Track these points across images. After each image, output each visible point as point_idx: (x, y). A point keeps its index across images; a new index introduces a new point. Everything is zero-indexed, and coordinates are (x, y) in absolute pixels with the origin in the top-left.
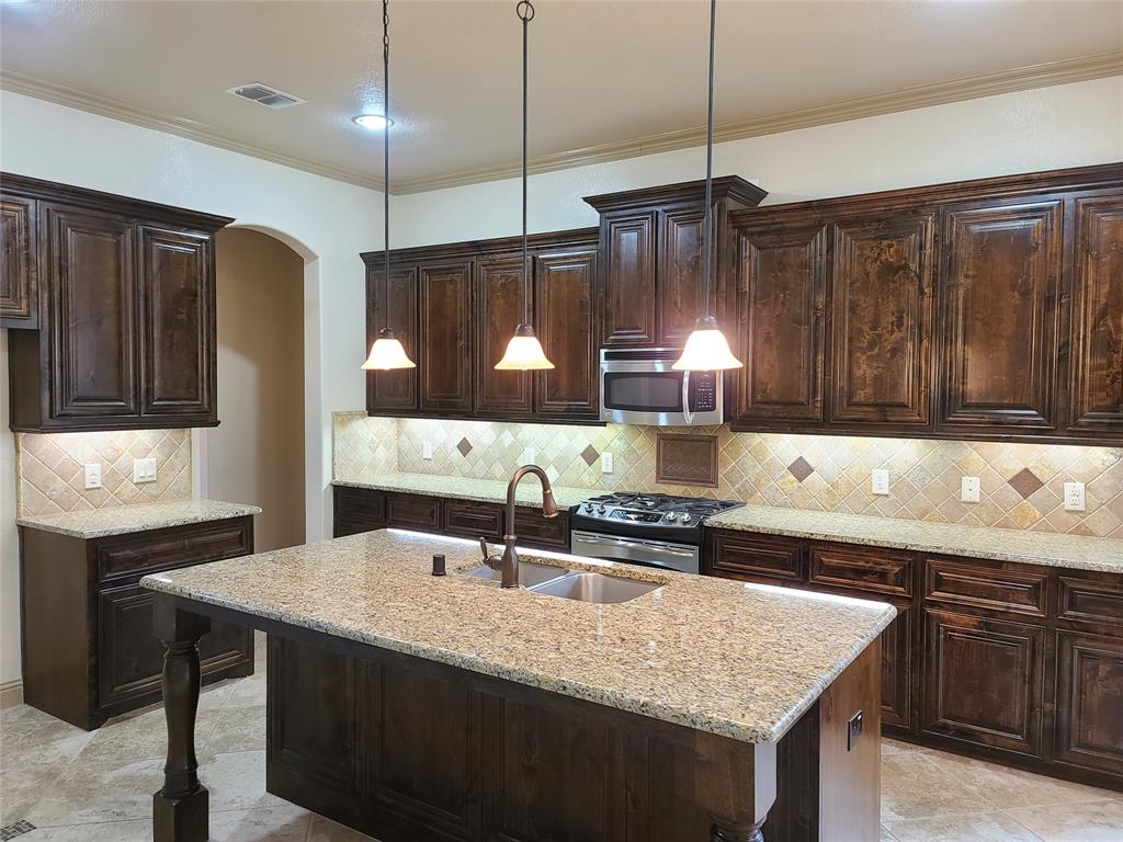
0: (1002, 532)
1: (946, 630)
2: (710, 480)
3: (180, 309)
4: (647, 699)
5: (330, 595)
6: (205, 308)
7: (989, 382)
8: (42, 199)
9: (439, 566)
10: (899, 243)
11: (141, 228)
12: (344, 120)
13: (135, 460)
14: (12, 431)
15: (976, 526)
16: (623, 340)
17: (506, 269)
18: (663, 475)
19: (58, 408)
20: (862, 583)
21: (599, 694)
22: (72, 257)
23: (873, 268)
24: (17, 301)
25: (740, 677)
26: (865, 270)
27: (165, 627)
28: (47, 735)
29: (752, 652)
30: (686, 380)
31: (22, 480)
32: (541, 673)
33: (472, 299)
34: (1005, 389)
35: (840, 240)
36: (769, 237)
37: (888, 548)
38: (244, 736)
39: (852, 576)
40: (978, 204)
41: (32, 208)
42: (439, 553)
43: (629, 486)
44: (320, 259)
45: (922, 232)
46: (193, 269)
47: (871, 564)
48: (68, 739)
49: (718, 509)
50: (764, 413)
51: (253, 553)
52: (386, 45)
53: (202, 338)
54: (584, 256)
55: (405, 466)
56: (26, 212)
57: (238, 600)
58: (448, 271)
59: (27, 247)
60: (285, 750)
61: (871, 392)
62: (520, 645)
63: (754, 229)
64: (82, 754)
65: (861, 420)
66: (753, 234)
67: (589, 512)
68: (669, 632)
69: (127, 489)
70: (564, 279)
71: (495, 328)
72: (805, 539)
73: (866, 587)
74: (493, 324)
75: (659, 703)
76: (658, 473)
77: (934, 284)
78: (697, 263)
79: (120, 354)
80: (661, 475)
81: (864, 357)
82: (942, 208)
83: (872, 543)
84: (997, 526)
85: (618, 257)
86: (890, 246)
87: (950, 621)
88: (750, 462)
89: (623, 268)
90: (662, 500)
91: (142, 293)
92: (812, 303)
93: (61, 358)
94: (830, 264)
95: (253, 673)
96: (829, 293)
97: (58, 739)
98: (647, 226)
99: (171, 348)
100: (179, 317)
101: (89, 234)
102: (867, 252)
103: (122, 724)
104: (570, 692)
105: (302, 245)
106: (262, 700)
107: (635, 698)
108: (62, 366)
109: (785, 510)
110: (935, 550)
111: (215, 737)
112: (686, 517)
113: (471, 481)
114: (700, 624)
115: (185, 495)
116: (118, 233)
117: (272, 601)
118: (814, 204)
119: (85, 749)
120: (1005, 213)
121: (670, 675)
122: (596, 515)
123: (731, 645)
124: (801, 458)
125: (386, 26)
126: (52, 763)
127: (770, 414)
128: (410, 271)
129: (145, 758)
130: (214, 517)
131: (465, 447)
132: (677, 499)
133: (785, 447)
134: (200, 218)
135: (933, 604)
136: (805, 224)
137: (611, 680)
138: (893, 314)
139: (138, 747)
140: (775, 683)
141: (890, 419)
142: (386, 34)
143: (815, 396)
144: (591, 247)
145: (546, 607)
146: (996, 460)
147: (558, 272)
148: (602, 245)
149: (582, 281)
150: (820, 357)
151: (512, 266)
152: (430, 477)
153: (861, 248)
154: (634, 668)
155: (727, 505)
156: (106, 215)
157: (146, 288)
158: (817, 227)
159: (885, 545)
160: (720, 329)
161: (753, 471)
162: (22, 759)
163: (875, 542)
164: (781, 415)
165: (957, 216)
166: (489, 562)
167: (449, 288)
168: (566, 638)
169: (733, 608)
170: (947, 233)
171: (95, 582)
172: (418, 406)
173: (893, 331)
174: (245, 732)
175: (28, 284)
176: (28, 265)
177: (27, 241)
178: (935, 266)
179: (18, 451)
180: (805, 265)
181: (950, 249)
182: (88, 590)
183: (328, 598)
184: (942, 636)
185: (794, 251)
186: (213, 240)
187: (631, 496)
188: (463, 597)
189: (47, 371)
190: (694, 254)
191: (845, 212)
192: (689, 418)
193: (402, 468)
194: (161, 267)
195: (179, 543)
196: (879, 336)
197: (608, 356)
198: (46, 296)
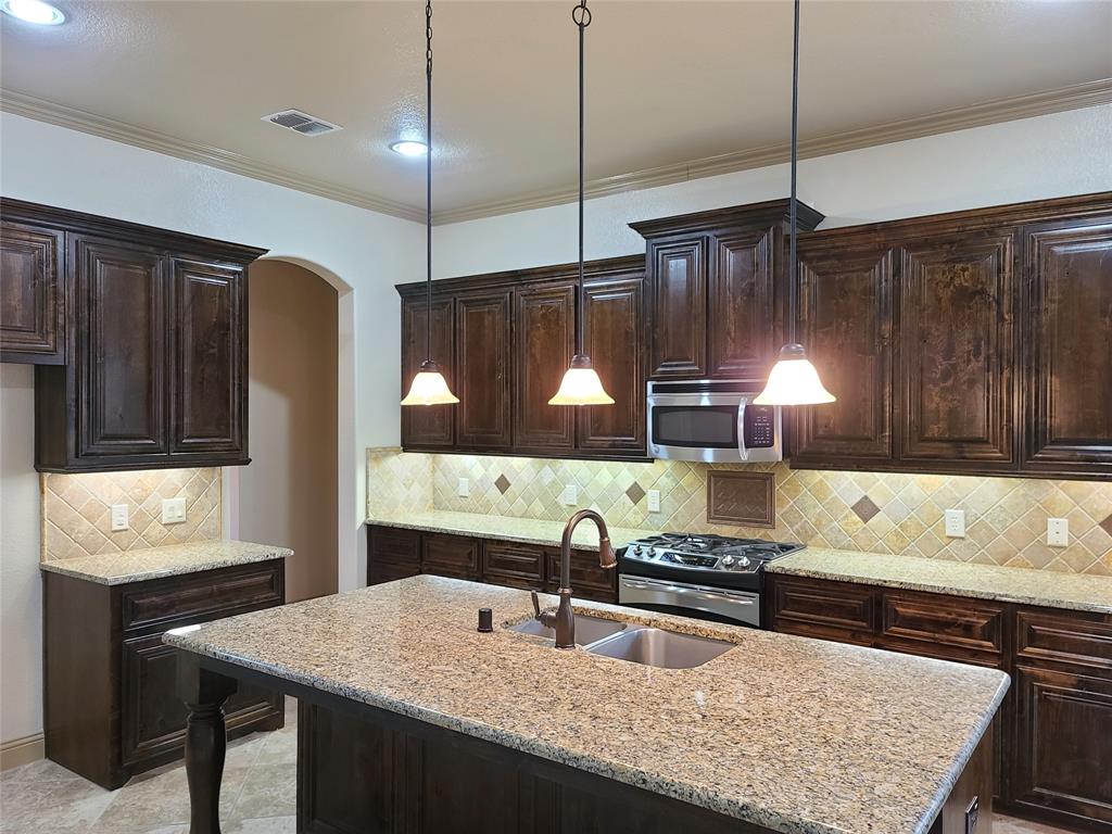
0: (1095, 579)
1: (1041, 689)
2: (767, 520)
3: (211, 343)
4: (747, 800)
5: (368, 656)
6: (237, 342)
7: (1081, 415)
8: (70, 230)
9: (485, 622)
10: (975, 266)
11: (173, 260)
12: (380, 148)
13: (165, 500)
14: (37, 471)
15: (1065, 571)
16: (673, 372)
17: (548, 299)
18: (714, 515)
19: (84, 447)
20: (944, 637)
21: (687, 790)
22: (101, 289)
23: (945, 294)
24: (44, 336)
25: (852, 770)
26: (937, 296)
27: (188, 688)
28: (67, 794)
29: (859, 735)
30: (741, 413)
31: (47, 522)
32: (615, 761)
33: (512, 330)
34: (1099, 423)
35: (907, 264)
36: (829, 262)
37: (972, 598)
38: (273, 798)
39: (931, 628)
40: (1062, 223)
41: (60, 239)
42: (485, 606)
43: (678, 526)
44: (355, 291)
45: (1000, 254)
46: (226, 301)
47: (953, 616)
48: (88, 800)
49: (778, 553)
50: (826, 449)
51: (283, 604)
52: (429, 60)
53: (234, 373)
54: (629, 284)
55: (441, 504)
56: (55, 243)
57: (266, 661)
58: (486, 302)
59: (55, 279)
60: (317, 821)
61: (945, 426)
62: (585, 723)
63: (812, 254)
64: (102, 817)
65: (935, 457)
66: (812, 259)
67: (638, 555)
68: (754, 706)
69: (155, 530)
70: (607, 308)
71: (535, 360)
72: (878, 587)
73: (948, 641)
74: (533, 356)
75: (763, 805)
76: (709, 512)
77: (1015, 309)
78: (751, 290)
79: (149, 391)
80: (713, 515)
81: (937, 389)
82: (1021, 229)
83: (955, 593)
84: (1089, 572)
85: (666, 284)
86: (964, 270)
87: (1045, 680)
88: (810, 500)
89: (671, 296)
90: (715, 542)
91: (173, 327)
92: (877, 330)
93: (89, 395)
94: (897, 290)
95: (283, 726)
96: (897, 321)
97: (79, 799)
98: (697, 251)
99: (202, 383)
100: (211, 351)
101: (119, 266)
102: (939, 276)
103: (146, 783)
104: (651, 786)
105: (336, 276)
106: (293, 757)
107: (734, 799)
108: (88, 403)
109: (850, 553)
110: (1028, 602)
111: (243, 799)
112: (745, 561)
113: (510, 520)
114: (788, 696)
115: (213, 536)
116: (150, 265)
117: (304, 663)
118: (879, 227)
119: (106, 812)
120: (1092, 233)
121: (767, 765)
122: (645, 558)
123: (830, 723)
124: (866, 497)
125: (429, 39)
126: (71, 828)
127: (834, 451)
128: (446, 303)
129: (169, 823)
130: (244, 560)
131: (503, 484)
132: (732, 541)
133: (847, 484)
134: (233, 249)
135: (1027, 661)
136: (869, 247)
137: (699, 772)
138: (969, 342)
139: (162, 811)
140: (897, 779)
141: (967, 455)
142: (429, 49)
143: (883, 430)
144: (636, 275)
145: (608, 673)
146: (1085, 501)
147: (602, 301)
148: (648, 273)
149: (627, 310)
150: (888, 389)
151: (553, 295)
152: (467, 515)
153: (932, 272)
154: (722, 755)
155: (786, 548)
156: (137, 247)
157: (177, 321)
158: (883, 250)
159: (971, 595)
160: (808, 358)
161: (813, 510)
162: (39, 822)
163: (958, 591)
164: (846, 452)
165: (1039, 237)
166: (541, 617)
167: (488, 320)
168: (637, 714)
169: (821, 674)
170: (1028, 255)
171: (118, 631)
172: (455, 443)
173: (969, 361)
174: (275, 794)
175: (55, 318)
176: (55, 299)
177: (55, 273)
178: (1016, 290)
179: (42, 492)
180: (869, 291)
181: (1033, 271)
182: (112, 639)
183: (366, 660)
184: (1036, 697)
185: (858, 276)
186: (246, 272)
187: (682, 537)
188: (514, 659)
189: (74, 409)
190: (749, 280)
191: (913, 235)
192: (744, 454)
193: (437, 506)
194: (193, 298)
195: (207, 589)
196: (954, 366)
197: (656, 389)
198: (73, 330)
